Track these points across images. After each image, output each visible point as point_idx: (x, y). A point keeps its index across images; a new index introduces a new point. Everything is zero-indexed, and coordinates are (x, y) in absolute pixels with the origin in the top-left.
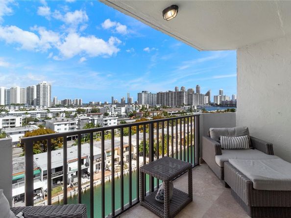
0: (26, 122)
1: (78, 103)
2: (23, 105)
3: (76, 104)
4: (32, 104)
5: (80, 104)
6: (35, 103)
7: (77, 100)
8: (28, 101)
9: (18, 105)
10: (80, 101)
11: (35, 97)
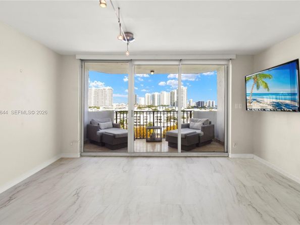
0: (169, 119)
1: (211, 105)
2: (168, 106)
3: (209, 106)
4: (174, 105)
5: (213, 106)
6: (176, 105)
7: (209, 102)
8: (171, 102)
9: (165, 106)
10: (213, 102)
11: (176, 100)
